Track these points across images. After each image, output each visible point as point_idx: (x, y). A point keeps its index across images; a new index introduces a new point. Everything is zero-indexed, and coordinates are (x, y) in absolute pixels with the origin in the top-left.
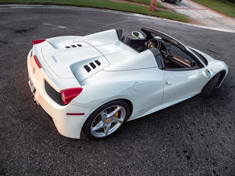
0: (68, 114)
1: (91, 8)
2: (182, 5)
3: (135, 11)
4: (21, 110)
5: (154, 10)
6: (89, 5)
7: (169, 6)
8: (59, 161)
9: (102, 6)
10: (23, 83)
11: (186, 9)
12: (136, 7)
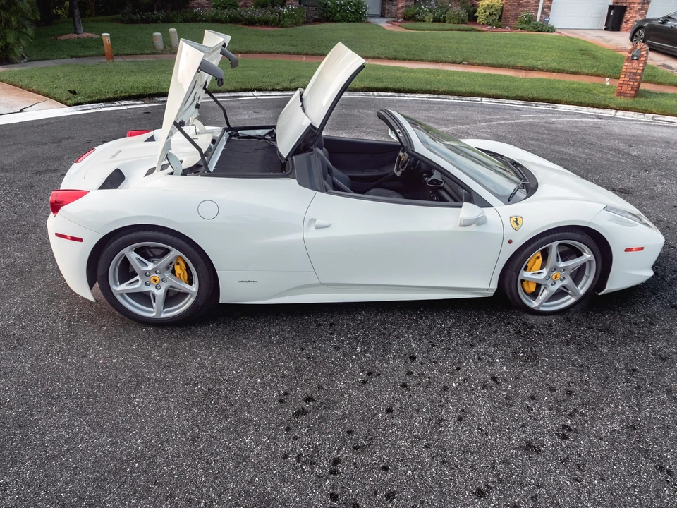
0: (57, 235)
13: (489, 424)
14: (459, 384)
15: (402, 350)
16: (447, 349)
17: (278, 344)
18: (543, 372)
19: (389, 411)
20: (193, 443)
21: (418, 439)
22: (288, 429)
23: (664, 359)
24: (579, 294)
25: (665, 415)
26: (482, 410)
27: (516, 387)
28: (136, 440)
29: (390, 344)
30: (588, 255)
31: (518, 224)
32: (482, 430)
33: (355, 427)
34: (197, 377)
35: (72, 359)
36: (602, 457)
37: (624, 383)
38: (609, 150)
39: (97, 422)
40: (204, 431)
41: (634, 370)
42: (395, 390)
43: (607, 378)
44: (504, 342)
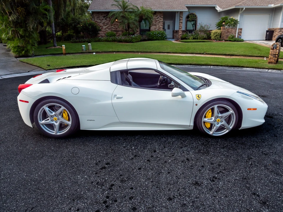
1: (190, 66)
5: (275, 62)
12: (250, 60)
13: (181, 175)
14: (172, 161)
15: (151, 148)
16: (170, 149)
17: (101, 145)
18: (210, 157)
19: (140, 169)
20: (57, 177)
21: (149, 179)
22: (96, 173)
23: (266, 155)
24: (230, 128)
25: (261, 174)
26: (179, 170)
27: (196, 162)
28: (36, 175)
29: (147, 146)
30: (231, 111)
31: (199, 97)
32: (177, 177)
33: (124, 174)
34: (66, 155)
35: (20, 148)
36: (228, 189)
37: (245, 162)
38: (261, 82)
39: (23, 168)
40: (62, 173)
41: (251, 158)
42: (144, 162)
43: (238, 160)
44: (195, 147)
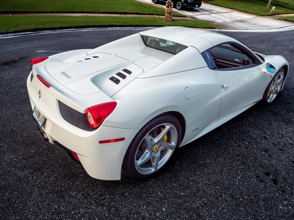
0: (101, 142)
1: (93, 28)
2: (202, 11)
3: (149, 24)
4: (27, 158)
5: (171, 20)
6: (90, 25)
7: (187, 14)
8: (98, 218)
9: (107, 24)
10: (23, 123)
11: (208, 14)
12: (148, 19)
15: (258, 136)
16: (267, 129)
17: (218, 156)
24: (278, 92)
29: (251, 136)
30: (283, 77)
34: (215, 192)
42: (281, 153)
44: (275, 119)
